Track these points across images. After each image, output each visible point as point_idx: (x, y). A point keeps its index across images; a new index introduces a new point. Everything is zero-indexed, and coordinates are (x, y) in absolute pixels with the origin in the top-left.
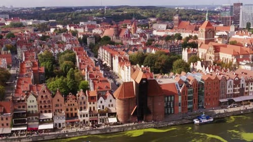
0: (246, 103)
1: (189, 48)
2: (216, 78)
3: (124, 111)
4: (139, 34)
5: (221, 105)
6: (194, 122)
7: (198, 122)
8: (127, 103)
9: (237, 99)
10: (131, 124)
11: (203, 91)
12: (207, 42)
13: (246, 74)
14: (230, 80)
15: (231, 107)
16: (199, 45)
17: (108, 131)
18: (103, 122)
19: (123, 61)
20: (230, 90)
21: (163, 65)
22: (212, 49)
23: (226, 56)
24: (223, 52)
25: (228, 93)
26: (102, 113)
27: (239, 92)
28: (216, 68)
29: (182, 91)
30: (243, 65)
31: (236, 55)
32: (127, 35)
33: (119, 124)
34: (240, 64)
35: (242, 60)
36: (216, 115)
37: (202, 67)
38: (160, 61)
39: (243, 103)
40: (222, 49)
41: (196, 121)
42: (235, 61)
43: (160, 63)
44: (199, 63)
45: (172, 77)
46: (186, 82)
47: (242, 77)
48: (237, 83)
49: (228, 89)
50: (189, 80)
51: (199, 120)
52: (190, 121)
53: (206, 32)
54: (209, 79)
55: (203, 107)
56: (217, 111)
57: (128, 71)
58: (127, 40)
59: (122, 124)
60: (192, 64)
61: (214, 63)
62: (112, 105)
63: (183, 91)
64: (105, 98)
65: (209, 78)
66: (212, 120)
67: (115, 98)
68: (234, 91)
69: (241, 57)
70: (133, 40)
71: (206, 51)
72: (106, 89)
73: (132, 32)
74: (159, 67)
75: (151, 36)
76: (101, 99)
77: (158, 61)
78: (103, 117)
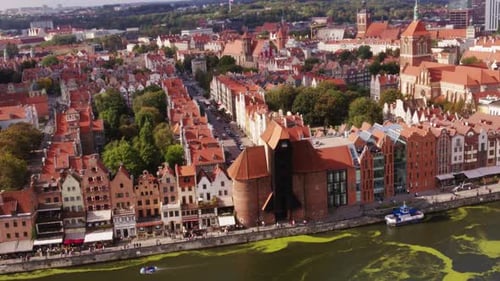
0: (491, 180)
1: (382, 75)
2: (430, 133)
3: (249, 203)
4: (288, 49)
5: (441, 186)
6: (385, 222)
7: (394, 221)
8: (253, 187)
9: (471, 174)
10: (261, 229)
11: (404, 159)
12: (417, 62)
13: (490, 123)
14: (458, 137)
15: (459, 190)
16: (402, 68)
17: (218, 243)
18: (209, 225)
19: (254, 104)
20: (457, 157)
21: (330, 110)
22: (425, 75)
23: (453, 88)
24: (448, 81)
25: (453, 162)
26: (207, 209)
27: (475, 160)
28: (431, 113)
29: (362, 161)
30: (486, 105)
31: (473, 87)
32: (266, 52)
33: (239, 229)
34: (480, 104)
35: (484, 96)
36: (430, 206)
37: (406, 110)
38: (325, 102)
39: (484, 181)
40: (444, 74)
41: (390, 220)
42: (470, 97)
43: (323, 106)
44: (399, 103)
45: (343, 134)
46: (369, 144)
47: (482, 130)
48: (472, 141)
49: (454, 155)
50: (377, 139)
51: (396, 216)
52: (379, 220)
53: (414, 43)
54: (415, 136)
55: (404, 191)
56: (431, 199)
57: (262, 124)
58: (267, 62)
59: (244, 228)
60: (386, 105)
61: (430, 103)
62: (226, 193)
63: (364, 161)
64: (211, 178)
65: (415, 134)
66: (421, 216)
67: (230, 179)
68: (466, 157)
69: (482, 89)
70: (278, 62)
71: (415, 78)
72: (216, 161)
73: (277, 45)
74: (323, 114)
75: (313, 54)
76: (204, 180)
77: (321, 103)
78: (208, 215)
